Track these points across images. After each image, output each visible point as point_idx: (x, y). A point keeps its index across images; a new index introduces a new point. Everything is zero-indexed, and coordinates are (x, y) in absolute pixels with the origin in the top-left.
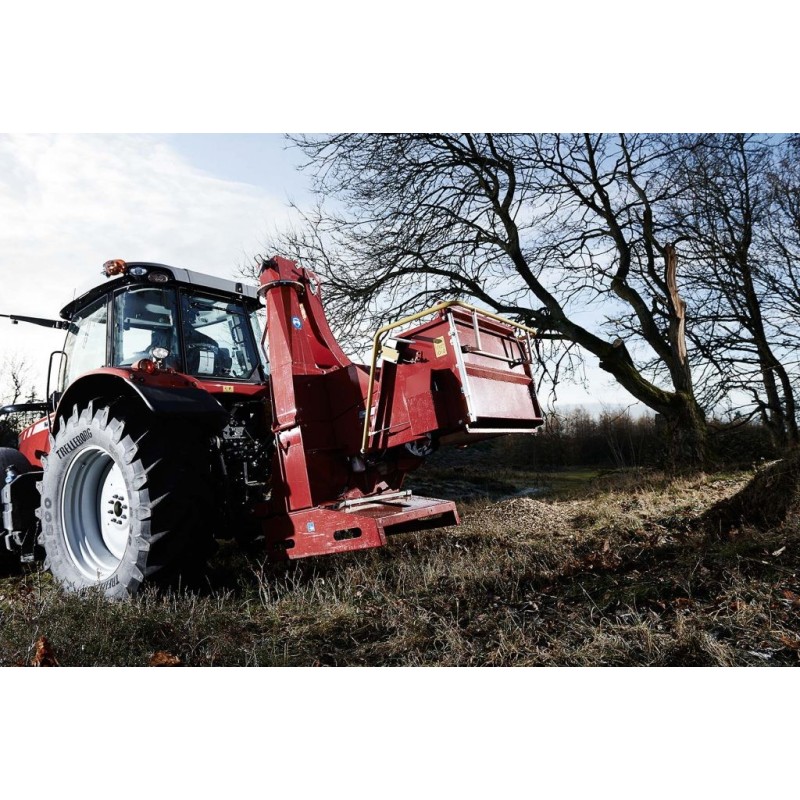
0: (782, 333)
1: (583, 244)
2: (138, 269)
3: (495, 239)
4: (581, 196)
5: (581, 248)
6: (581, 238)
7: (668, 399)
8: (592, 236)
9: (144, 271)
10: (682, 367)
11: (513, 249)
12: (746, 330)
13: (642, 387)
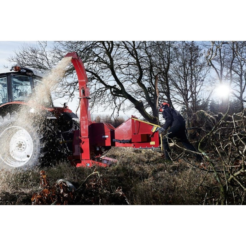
0: (174, 98)
1: (128, 66)
2: (24, 70)
3: (106, 63)
4: (129, 51)
5: (127, 67)
6: (127, 64)
7: (153, 119)
8: (131, 64)
9: (25, 71)
10: (157, 110)
11: (111, 67)
12: (165, 96)
13: (146, 115)
